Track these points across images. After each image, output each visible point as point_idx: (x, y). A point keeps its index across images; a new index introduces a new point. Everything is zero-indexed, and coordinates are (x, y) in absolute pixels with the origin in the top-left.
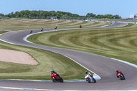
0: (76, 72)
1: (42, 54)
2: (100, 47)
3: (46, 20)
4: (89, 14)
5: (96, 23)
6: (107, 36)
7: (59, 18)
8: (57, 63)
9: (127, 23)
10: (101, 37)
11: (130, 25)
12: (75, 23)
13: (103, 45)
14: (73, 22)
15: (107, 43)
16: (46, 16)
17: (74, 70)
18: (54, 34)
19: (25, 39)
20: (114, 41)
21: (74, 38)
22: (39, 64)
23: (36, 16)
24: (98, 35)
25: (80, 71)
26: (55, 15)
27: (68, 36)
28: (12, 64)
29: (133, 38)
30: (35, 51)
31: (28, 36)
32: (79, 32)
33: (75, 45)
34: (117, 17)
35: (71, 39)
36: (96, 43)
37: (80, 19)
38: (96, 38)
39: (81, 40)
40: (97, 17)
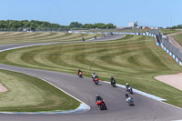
1: (12, 77)
2: (88, 67)
3: (17, 33)
4: (73, 23)
5: (83, 35)
6: (98, 52)
7: (33, 29)
9: (124, 34)
10: (90, 53)
11: (128, 36)
12: (54, 36)
13: (92, 64)
14: (52, 34)
15: (98, 62)
16: (17, 27)
18: (28, 51)
20: (107, 58)
21: (54, 56)
22: (9, 91)
23: (4, 27)
24: (86, 51)
25: (63, 99)
26: (29, 26)
29: (132, 54)
32: (61, 47)
33: (55, 65)
34: (111, 27)
35: (50, 58)
36: (83, 61)
38: (83, 55)
39: (63, 57)
40: (83, 27)
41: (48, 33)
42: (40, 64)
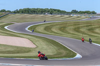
0: (64, 52)
1: (39, 39)
2: (81, 35)
3: (42, 15)
4: (73, 11)
5: (79, 17)
6: (86, 26)
7: (51, 13)
8: (50, 46)
10: (82, 27)
12: (63, 17)
13: (83, 33)
14: (61, 16)
15: (86, 32)
16: (42, 12)
17: (62, 51)
18: (48, 25)
19: (27, 29)
20: (91, 30)
21: (63, 28)
22: (37, 47)
23: (35, 12)
25: (67, 52)
26: (48, 11)
27: (58, 26)
28: (18, 47)
30: (34, 38)
31: (29, 27)
32: (66, 24)
33: (63, 33)
34: (94, 13)
35: (60, 29)
36: (78, 31)
37: (67, 14)
38: (79, 28)
39: (68, 29)
40: (79, 13)
41: (59, 16)
42: (55, 33)
